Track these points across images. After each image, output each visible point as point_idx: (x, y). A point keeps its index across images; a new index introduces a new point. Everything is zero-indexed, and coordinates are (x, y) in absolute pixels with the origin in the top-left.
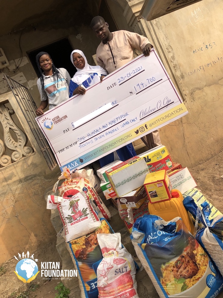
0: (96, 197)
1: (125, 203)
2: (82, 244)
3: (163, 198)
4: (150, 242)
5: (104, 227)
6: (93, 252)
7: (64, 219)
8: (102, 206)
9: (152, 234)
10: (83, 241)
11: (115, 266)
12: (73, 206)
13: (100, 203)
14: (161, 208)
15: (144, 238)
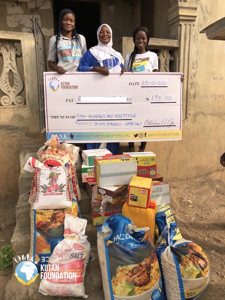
0: (74, 177)
1: (103, 195)
2: (47, 217)
3: (141, 205)
4: (116, 242)
5: (74, 209)
6: (56, 229)
7: (38, 186)
8: (76, 187)
9: (121, 234)
10: (50, 215)
11: (73, 250)
12: (53, 177)
13: (76, 183)
14: (134, 213)
15: (111, 236)
